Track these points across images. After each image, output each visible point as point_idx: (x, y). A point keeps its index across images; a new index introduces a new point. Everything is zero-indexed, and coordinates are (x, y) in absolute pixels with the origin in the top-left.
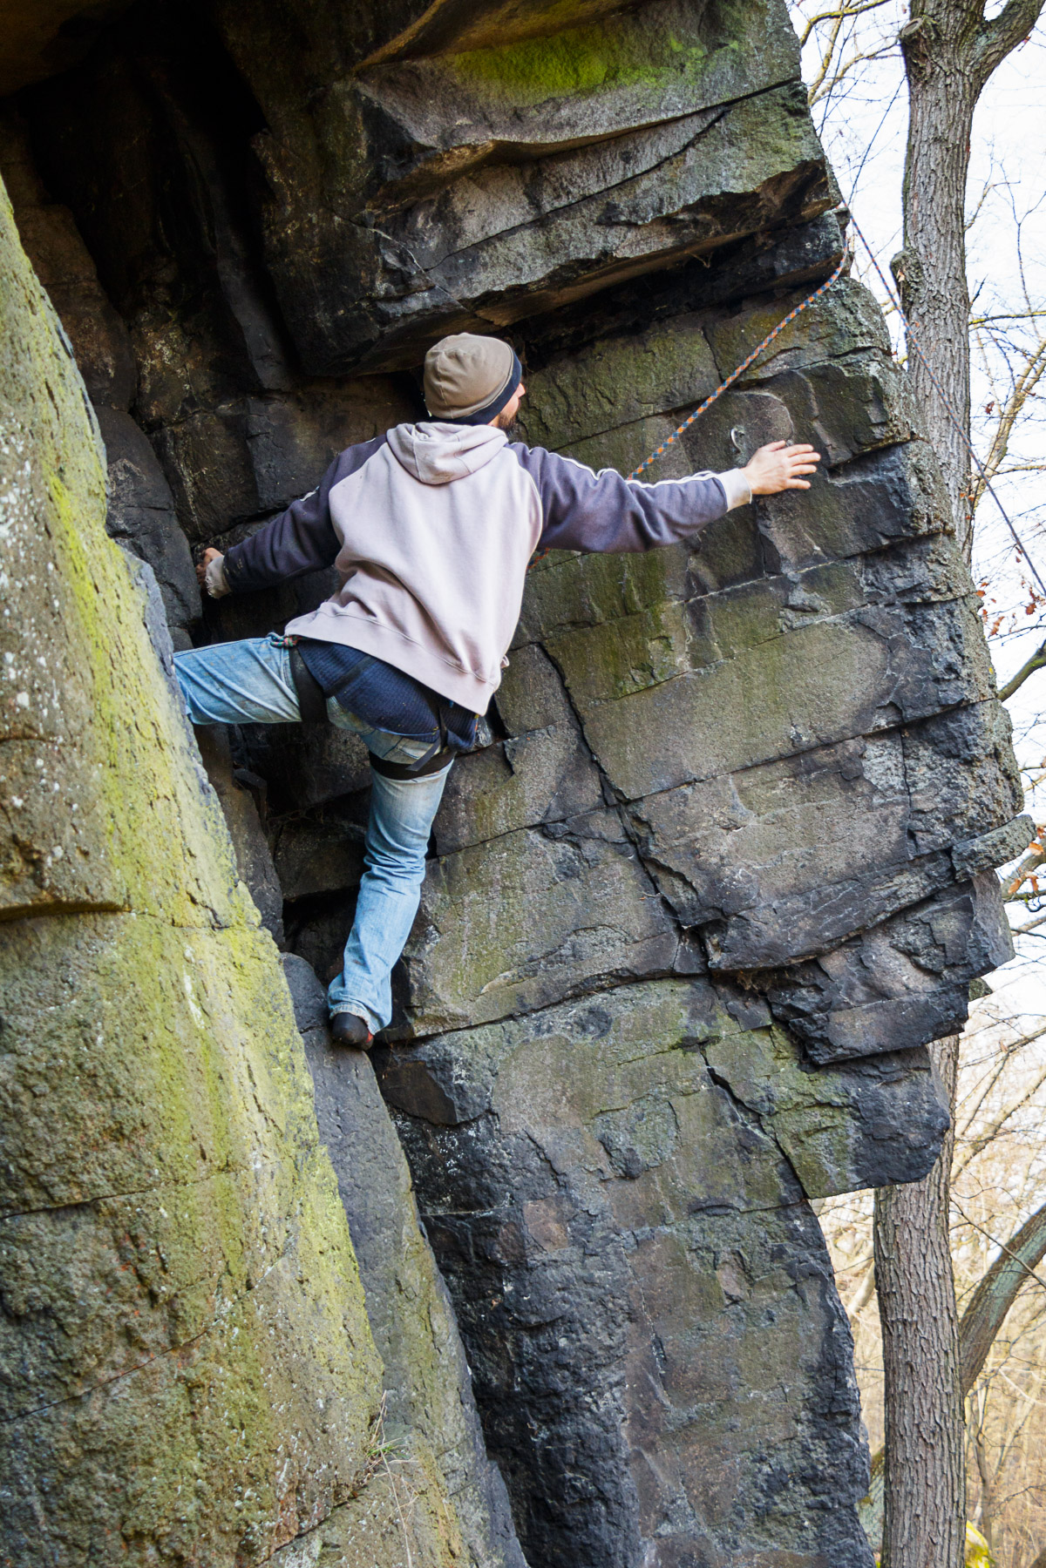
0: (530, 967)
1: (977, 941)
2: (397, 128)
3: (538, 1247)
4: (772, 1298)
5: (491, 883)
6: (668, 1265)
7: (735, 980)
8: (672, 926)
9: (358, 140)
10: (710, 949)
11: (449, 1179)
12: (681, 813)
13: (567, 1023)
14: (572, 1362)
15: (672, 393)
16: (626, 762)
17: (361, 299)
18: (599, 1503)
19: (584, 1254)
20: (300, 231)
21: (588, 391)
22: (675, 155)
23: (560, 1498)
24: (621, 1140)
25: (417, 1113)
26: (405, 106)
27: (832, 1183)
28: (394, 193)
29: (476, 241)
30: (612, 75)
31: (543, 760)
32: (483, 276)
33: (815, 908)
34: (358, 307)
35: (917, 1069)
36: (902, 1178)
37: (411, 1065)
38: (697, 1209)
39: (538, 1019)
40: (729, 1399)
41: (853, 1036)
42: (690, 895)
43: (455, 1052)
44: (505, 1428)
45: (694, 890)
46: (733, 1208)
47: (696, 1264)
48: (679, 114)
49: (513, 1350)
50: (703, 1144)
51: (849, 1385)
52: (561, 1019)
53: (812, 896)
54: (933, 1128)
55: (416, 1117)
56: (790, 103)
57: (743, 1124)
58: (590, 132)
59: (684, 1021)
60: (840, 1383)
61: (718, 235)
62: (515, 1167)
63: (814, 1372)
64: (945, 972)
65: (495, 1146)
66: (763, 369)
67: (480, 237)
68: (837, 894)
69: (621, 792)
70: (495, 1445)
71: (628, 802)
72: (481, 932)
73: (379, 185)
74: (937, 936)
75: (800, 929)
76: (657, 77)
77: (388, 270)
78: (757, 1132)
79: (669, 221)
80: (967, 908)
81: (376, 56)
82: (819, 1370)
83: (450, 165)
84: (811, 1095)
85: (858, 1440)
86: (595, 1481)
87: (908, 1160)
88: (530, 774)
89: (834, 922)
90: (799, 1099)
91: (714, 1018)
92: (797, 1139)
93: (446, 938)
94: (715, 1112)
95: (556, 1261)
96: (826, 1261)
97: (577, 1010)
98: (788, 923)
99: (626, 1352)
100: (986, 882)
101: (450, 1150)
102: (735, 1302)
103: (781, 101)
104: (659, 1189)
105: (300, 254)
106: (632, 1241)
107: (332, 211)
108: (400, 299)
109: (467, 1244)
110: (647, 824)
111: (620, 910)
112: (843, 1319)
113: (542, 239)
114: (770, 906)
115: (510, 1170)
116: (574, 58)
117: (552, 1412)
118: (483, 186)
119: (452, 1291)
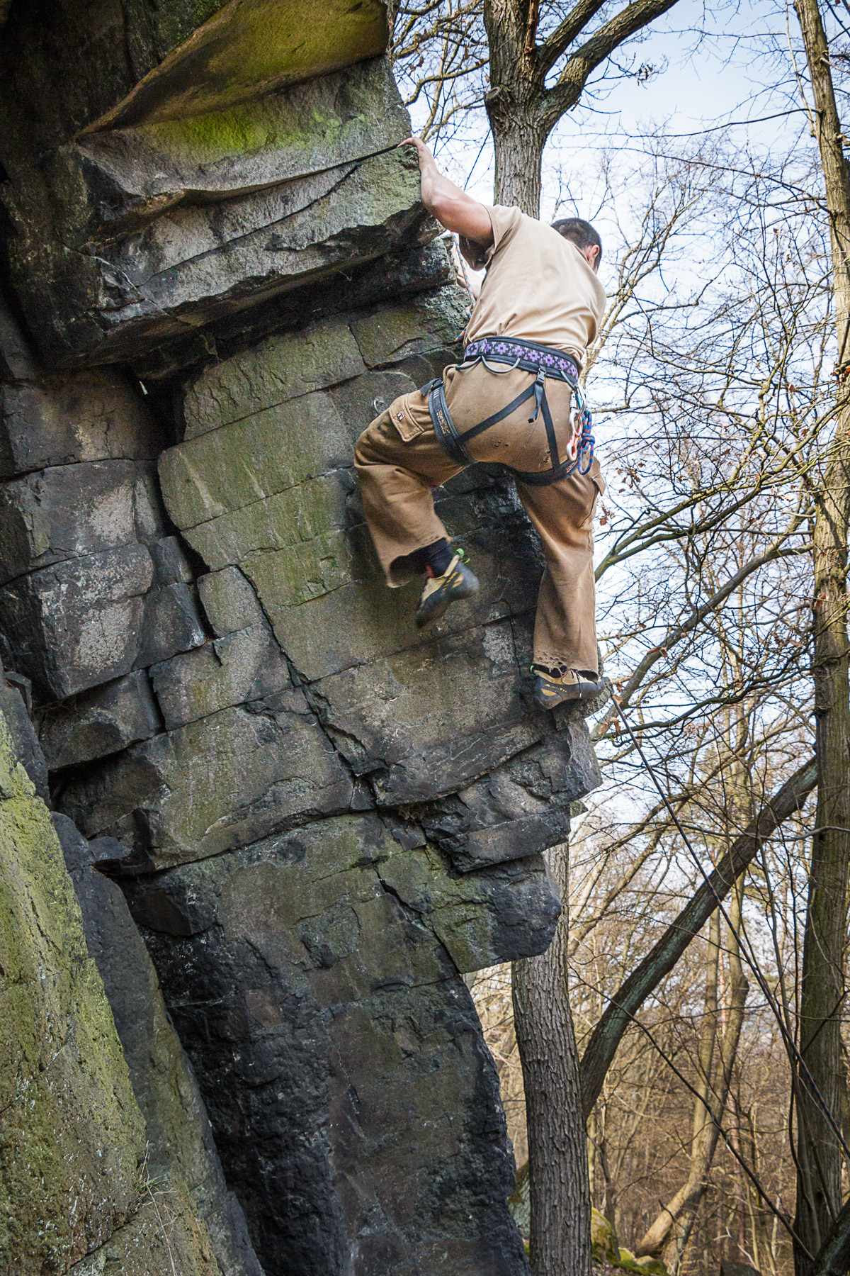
0: (241, 812)
1: (574, 773)
2: (109, 181)
3: (259, 1025)
4: (437, 1050)
5: (209, 749)
6: (357, 1031)
7: (397, 812)
8: (347, 774)
9: (79, 189)
10: (377, 790)
11: (188, 978)
12: (350, 690)
13: (272, 853)
14: (288, 1110)
15: (329, 374)
16: (307, 653)
17: (88, 310)
18: (314, 1216)
19: (294, 1027)
20: (38, 257)
21: (265, 374)
22: (322, 198)
23: (284, 1215)
24: (317, 939)
25: (160, 929)
26: (115, 164)
27: (477, 960)
28: (110, 229)
29: (174, 264)
30: (272, 139)
31: (244, 654)
32: (181, 291)
33: (454, 755)
34: (86, 316)
35: (536, 871)
36: (528, 953)
37: (154, 892)
38: (377, 987)
39: (250, 851)
40: (408, 1129)
41: (486, 849)
42: (360, 750)
43: (186, 879)
44: (240, 1166)
45: (363, 746)
46: (404, 984)
47: (379, 1029)
48: (324, 168)
49: (243, 1105)
50: (379, 938)
51: (497, 1111)
52: (267, 851)
53: (452, 746)
54: (550, 914)
55: (159, 932)
56: (404, 160)
57: (409, 921)
58: (257, 182)
59: (361, 846)
60: (491, 1110)
61: (356, 256)
62: (238, 965)
63: (470, 1103)
64: (552, 798)
65: (221, 950)
66: (395, 354)
67: (178, 261)
68: (470, 744)
69: (304, 676)
70: (232, 1179)
71: (310, 683)
72: (202, 786)
73: (98, 224)
74: (545, 771)
75: (444, 771)
76: (306, 141)
77: (108, 288)
78: (419, 926)
79: (320, 247)
80: (566, 751)
81: (90, 128)
82: (475, 1101)
83: (151, 208)
84: (458, 895)
85: (505, 1151)
86: (310, 1199)
87: (532, 939)
88: (235, 666)
89: (468, 765)
90: (450, 899)
91: (383, 842)
92: (449, 929)
93: (176, 793)
94: (387, 913)
95: (272, 1035)
96: (476, 1019)
97: (277, 843)
98: (434, 768)
99: (329, 1100)
100: (578, 729)
101: (187, 956)
102: (410, 1056)
103: (398, 159)
104: (347, 974)
105: (38, 276)
106: (329, 1015)
107: (63, 243)
108: (118, 310)
109: (204, 1027)
110: (325, 698)
111: (308, 765)
112: (491, 1062)
113: (225, 262)
114: (420, 755)
115: (234, 968)
116: (242, 127)
117: (275, 1150)
118: (178, 223)
119: (194, 1063)
